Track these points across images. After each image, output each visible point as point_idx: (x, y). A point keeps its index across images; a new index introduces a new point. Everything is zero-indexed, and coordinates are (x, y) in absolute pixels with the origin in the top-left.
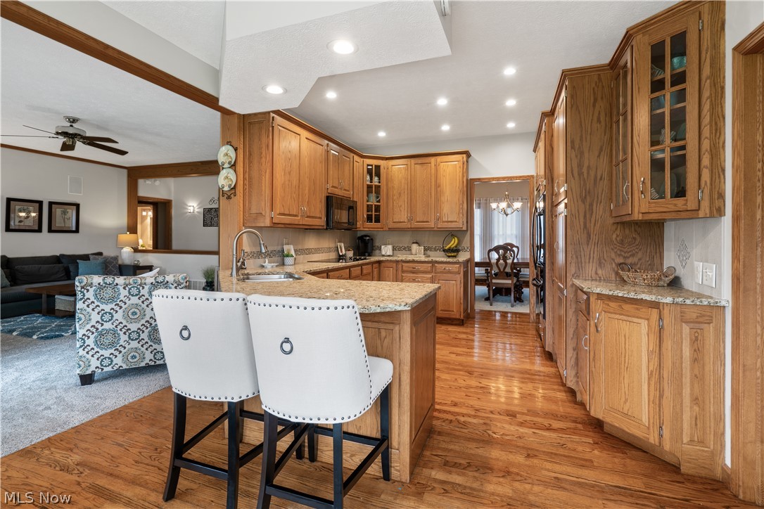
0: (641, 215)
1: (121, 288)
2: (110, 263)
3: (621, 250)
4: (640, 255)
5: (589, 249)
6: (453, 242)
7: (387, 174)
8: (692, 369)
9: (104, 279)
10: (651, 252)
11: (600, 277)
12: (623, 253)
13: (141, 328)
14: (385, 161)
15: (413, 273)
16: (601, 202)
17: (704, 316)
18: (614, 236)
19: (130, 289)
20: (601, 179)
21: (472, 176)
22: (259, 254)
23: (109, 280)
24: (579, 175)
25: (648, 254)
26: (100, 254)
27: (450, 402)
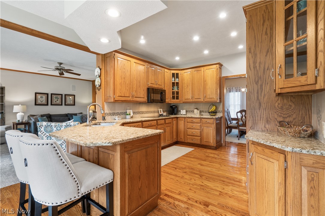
0: (279, 89)
1: (54, 127)
2: (84, 116)
3: (281, 113)
4: (294, 116)
5: (260, 112)
6: (213, 108)
7: (182, 77)
8: (309, 201)
9: (47, 124)
10: (302, 114)
11: (267, 130)
12: (282, 115)
13: (62, 143)
14: (181, 71)
15: (192, 123)
16: (268, 83)
17: (319, 163)
18: (277, 104)
19: (57, 128)
20: (268, 69)
21: (223, 75)
22: (114, 114)
23: (49, 123)
24: (254, 68)
25: (300, 116)
26: (81, 113)
27: (177, 192)
